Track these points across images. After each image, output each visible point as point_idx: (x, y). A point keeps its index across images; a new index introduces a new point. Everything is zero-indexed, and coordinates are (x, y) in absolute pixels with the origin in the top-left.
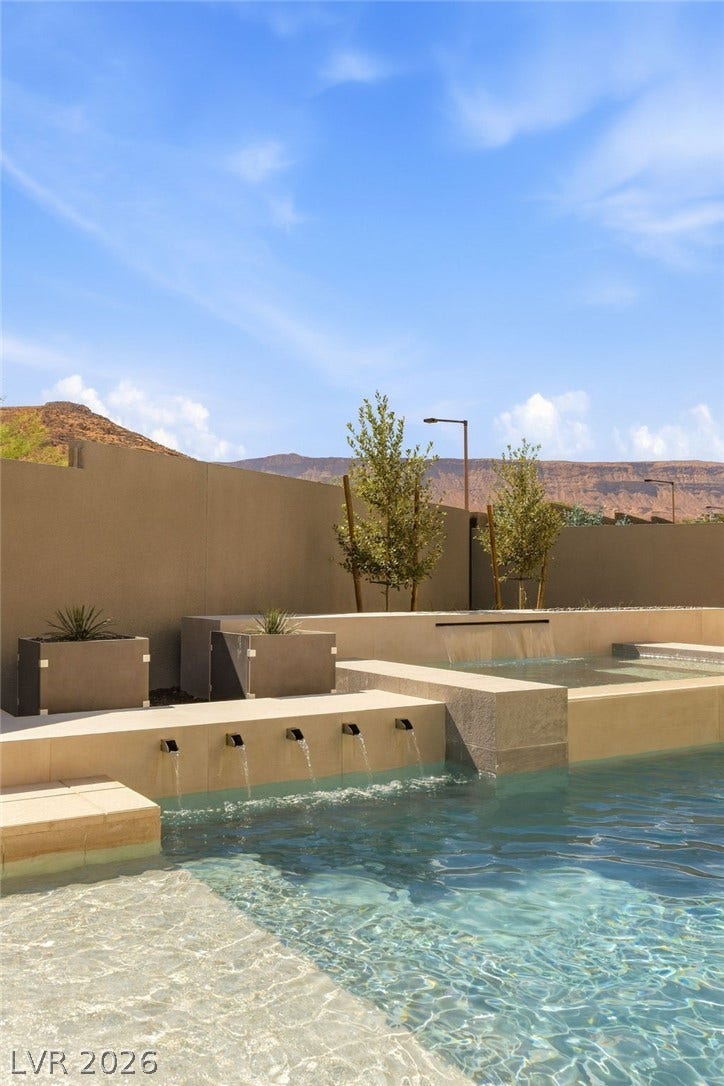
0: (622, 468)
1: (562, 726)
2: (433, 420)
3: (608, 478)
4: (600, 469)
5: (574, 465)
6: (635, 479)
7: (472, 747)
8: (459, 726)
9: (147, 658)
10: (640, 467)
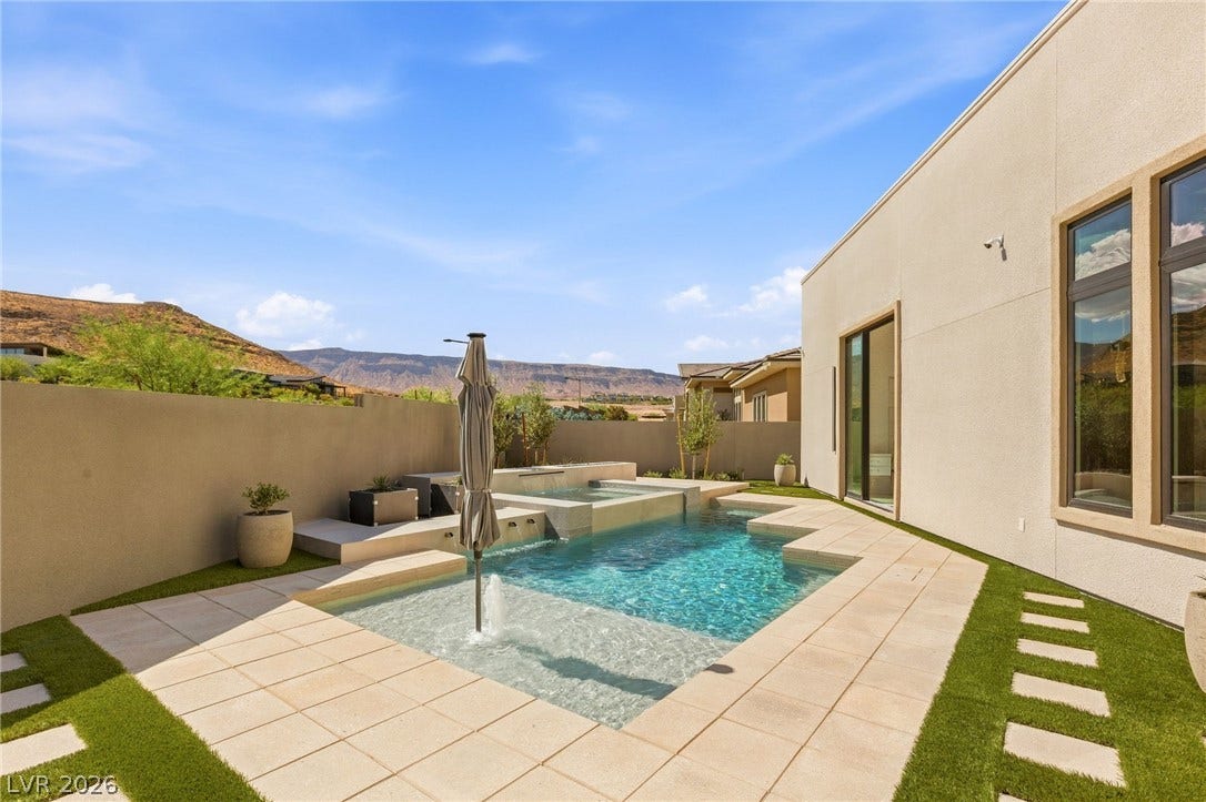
0: (548, 367)
1: (590, 519)
2: (449, 341)
3: (539, 372)
4: (535, 367)
5: (520, 364)
6: (555, 373)
7: (557, 529)
8: (551, 521)
9: (417, 498)
10: (558, 367)
